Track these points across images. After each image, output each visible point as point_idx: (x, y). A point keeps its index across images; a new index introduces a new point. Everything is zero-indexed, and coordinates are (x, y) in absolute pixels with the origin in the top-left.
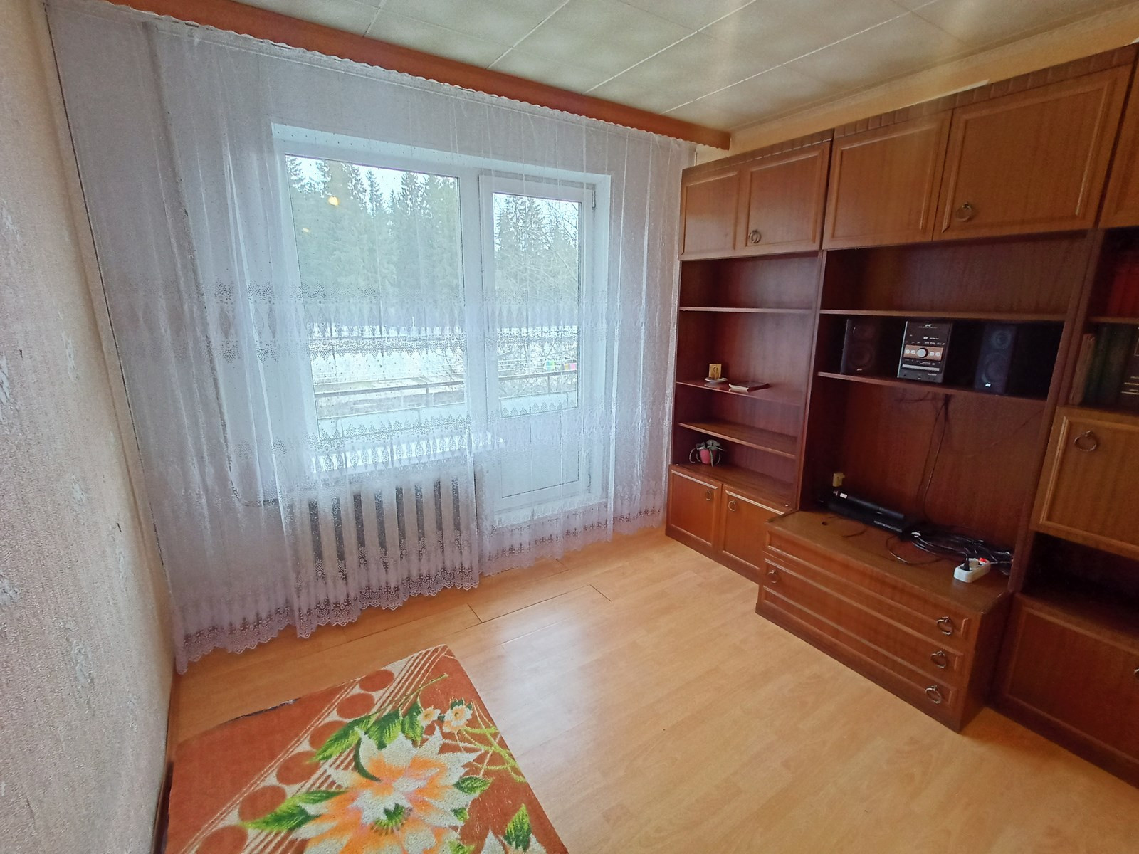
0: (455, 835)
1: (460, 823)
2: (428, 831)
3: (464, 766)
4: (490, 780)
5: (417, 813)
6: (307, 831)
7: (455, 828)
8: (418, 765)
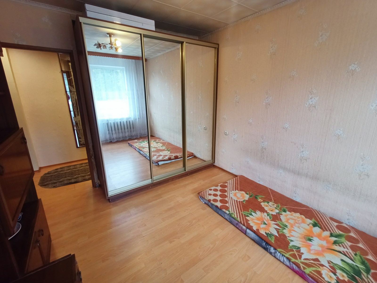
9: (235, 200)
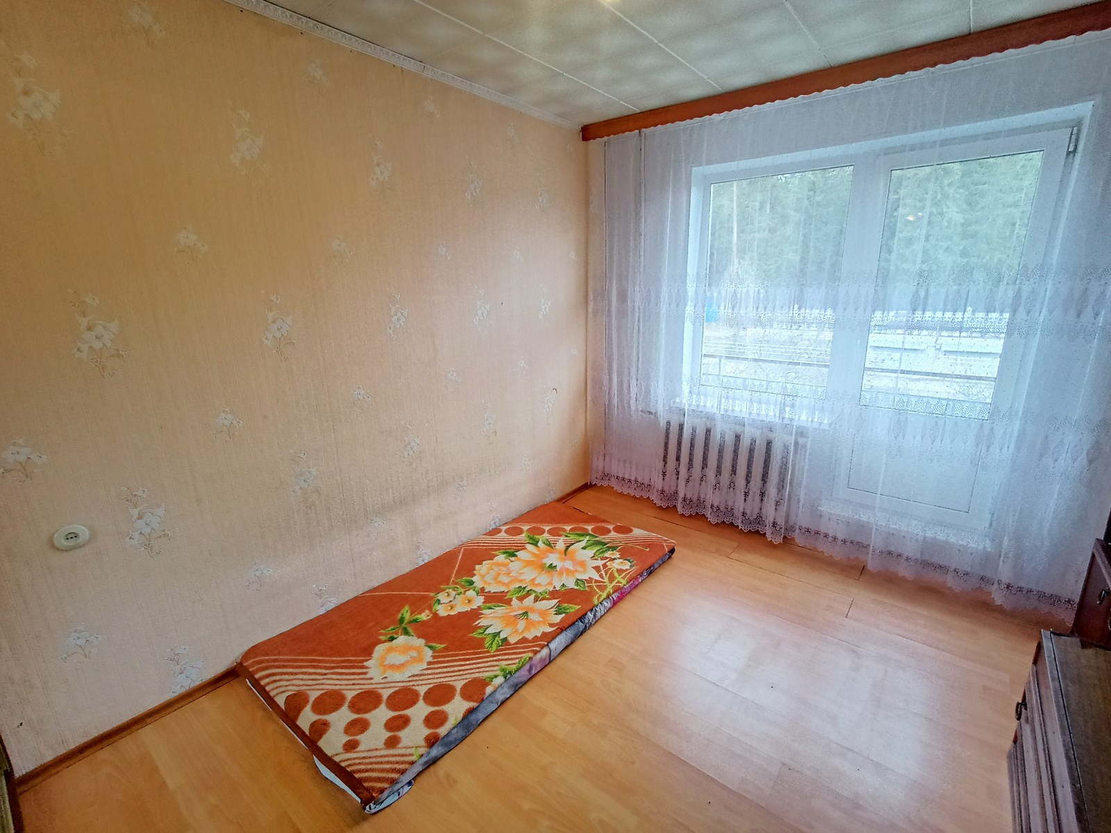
0: (551, 589)
1: (558, 588)
2: (549, 581)
3: (589, 578)
4: (587, 589)
5: (556, 575)
6: (530, 547)
7: (555, 588)
8: (582, 564)
9: (425, 666)
